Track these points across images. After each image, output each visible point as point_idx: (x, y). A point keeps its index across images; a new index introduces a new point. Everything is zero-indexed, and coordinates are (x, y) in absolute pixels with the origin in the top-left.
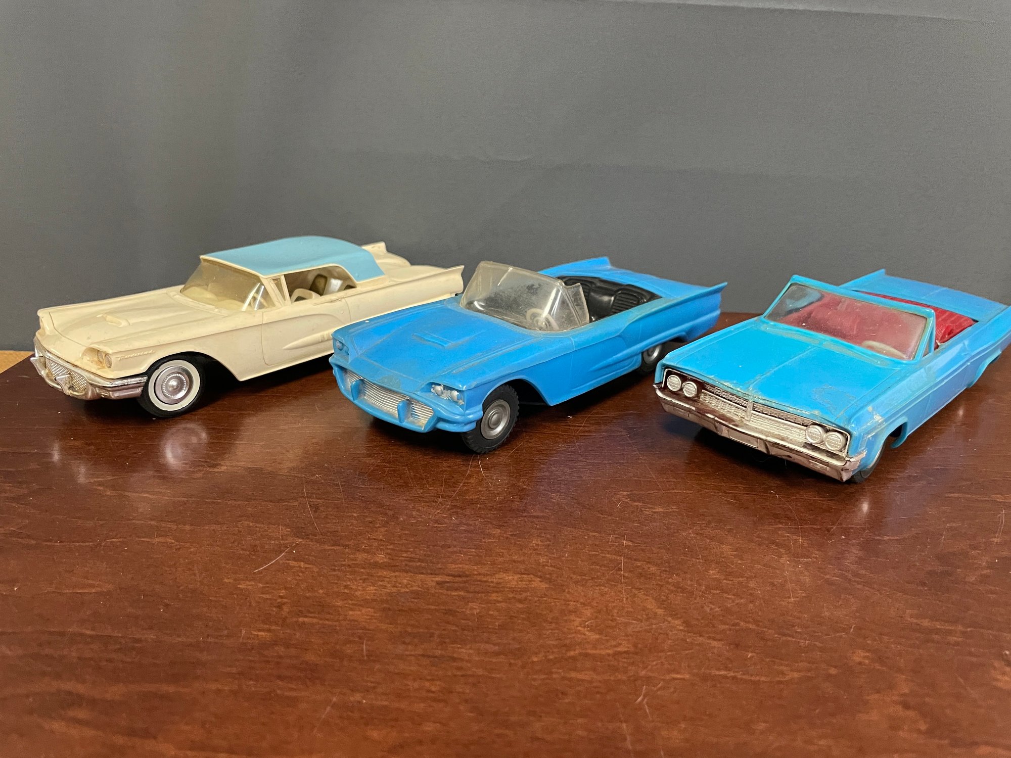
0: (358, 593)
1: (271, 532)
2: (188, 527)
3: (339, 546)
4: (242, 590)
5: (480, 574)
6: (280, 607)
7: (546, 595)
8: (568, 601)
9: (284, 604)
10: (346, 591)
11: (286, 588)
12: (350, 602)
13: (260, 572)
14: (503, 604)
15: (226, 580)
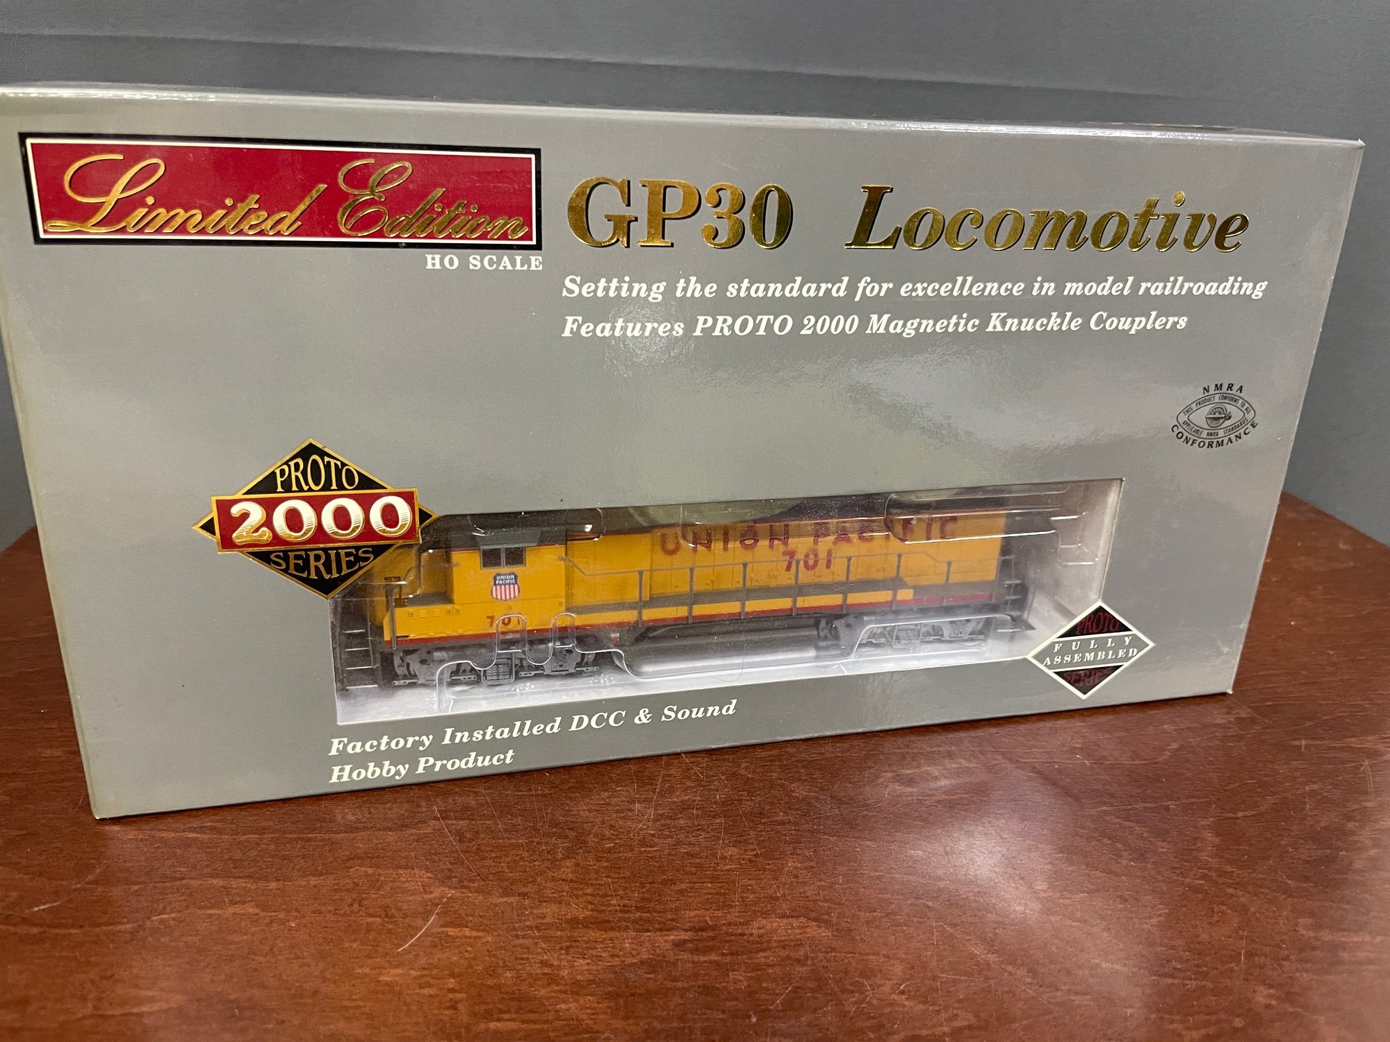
0: (565, 973)
1: (404, 882)
2: (273, 885)
3: (513, 895)
4: (387, 984)
5: (730, 924)
6: (454, 1008)
7: (833, 950)
8: (866, 954)
9: (462, 1000)
10: (546, 970)
11: (452, 975)
12: (556, 988)
13: (407, 952)
14: (777, 969)
15: (360, 971)
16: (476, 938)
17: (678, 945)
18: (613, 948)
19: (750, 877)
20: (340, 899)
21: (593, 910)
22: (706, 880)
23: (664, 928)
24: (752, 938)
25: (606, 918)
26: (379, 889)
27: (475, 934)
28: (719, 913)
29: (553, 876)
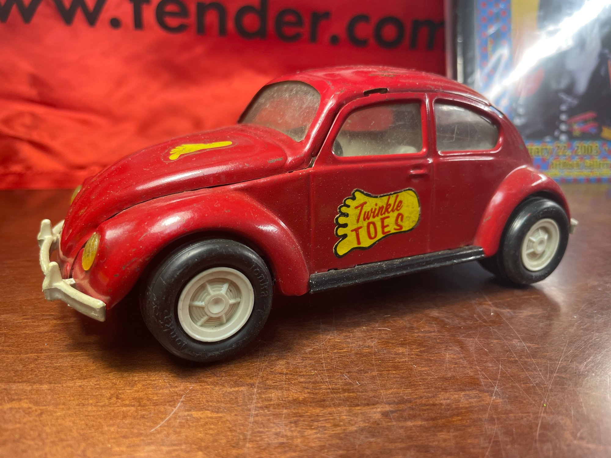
16: (216, 418)
17: (385, 414)
18: (334, 419)
19: (422, 365)
20: (101, 395)
21: (309, 393)
22: (390, 369)
23: (370, 403)
24: (443, 407)
25: (322, 398)
26: (133, 386)
27: (215, 415)
28: (409, 391)
29: (271, 371)
